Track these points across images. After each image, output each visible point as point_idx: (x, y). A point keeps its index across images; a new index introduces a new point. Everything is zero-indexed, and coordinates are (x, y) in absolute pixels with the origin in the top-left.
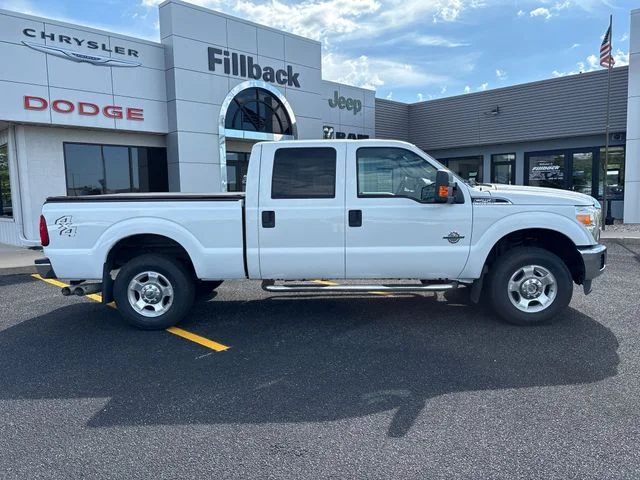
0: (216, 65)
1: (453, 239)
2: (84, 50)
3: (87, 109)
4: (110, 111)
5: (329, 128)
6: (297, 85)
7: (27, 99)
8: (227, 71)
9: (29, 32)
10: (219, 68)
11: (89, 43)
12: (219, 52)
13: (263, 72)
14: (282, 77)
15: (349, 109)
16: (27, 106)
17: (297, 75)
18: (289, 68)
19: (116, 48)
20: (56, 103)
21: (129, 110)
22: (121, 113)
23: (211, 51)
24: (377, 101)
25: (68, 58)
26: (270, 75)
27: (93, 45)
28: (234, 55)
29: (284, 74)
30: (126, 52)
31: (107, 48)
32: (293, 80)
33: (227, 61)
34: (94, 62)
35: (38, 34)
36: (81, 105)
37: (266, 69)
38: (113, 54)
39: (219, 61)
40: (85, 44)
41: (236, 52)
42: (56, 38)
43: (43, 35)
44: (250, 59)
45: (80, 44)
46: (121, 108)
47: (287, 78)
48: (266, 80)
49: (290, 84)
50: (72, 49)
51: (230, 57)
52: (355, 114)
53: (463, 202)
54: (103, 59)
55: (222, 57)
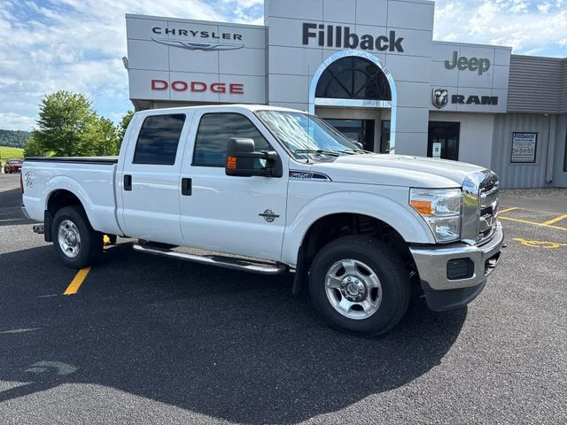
0: (310, 39)
1: (269, 217)
2: (198, 40)
3: (197, 87)
4: (215, 88)
5: (442, 91)
6: (400, 49)
7: (153, 82)
8: (321, 43)
9: (157, 30)
10: (313, 41)
11: (202, 33)
12: (314, 26)
13: (360, 41)
14: (383, 44)
15: (472, 69)
16: (153, 88)
17: (400, 40)
18: (392, 34)
19: (224, 35)
20: (174, 84)
21: (231, 85)
22: (224, 89)
23: (306, 26)
24: (513, 57)
25: (185, 47)
26: (368, 43)
27: (205, 35)
28: (330, 28)
29: (386, 40)
30: (232, 37)
31: (216, 36)
32: (395, 45)
33: (322, 34)
34: (204, 48)
35: (163, 31)
36: (193, 84)
37: (364, 37)
38: (221, 40)
39: (314, 35)
40: (199, 34)
41: (331, 24)
42: (177, 32)
43: (167, 31)
44: (347, 30)
45: (194, 34)
46: (224, 84)
47: (388, 44)
48: (363, 47)
49: (392, 50)
50: (189, 39)
51: (325, 30)
52: (480, 73)
53: (280, 176)
54: (212, 45)
55: (316, 31)
